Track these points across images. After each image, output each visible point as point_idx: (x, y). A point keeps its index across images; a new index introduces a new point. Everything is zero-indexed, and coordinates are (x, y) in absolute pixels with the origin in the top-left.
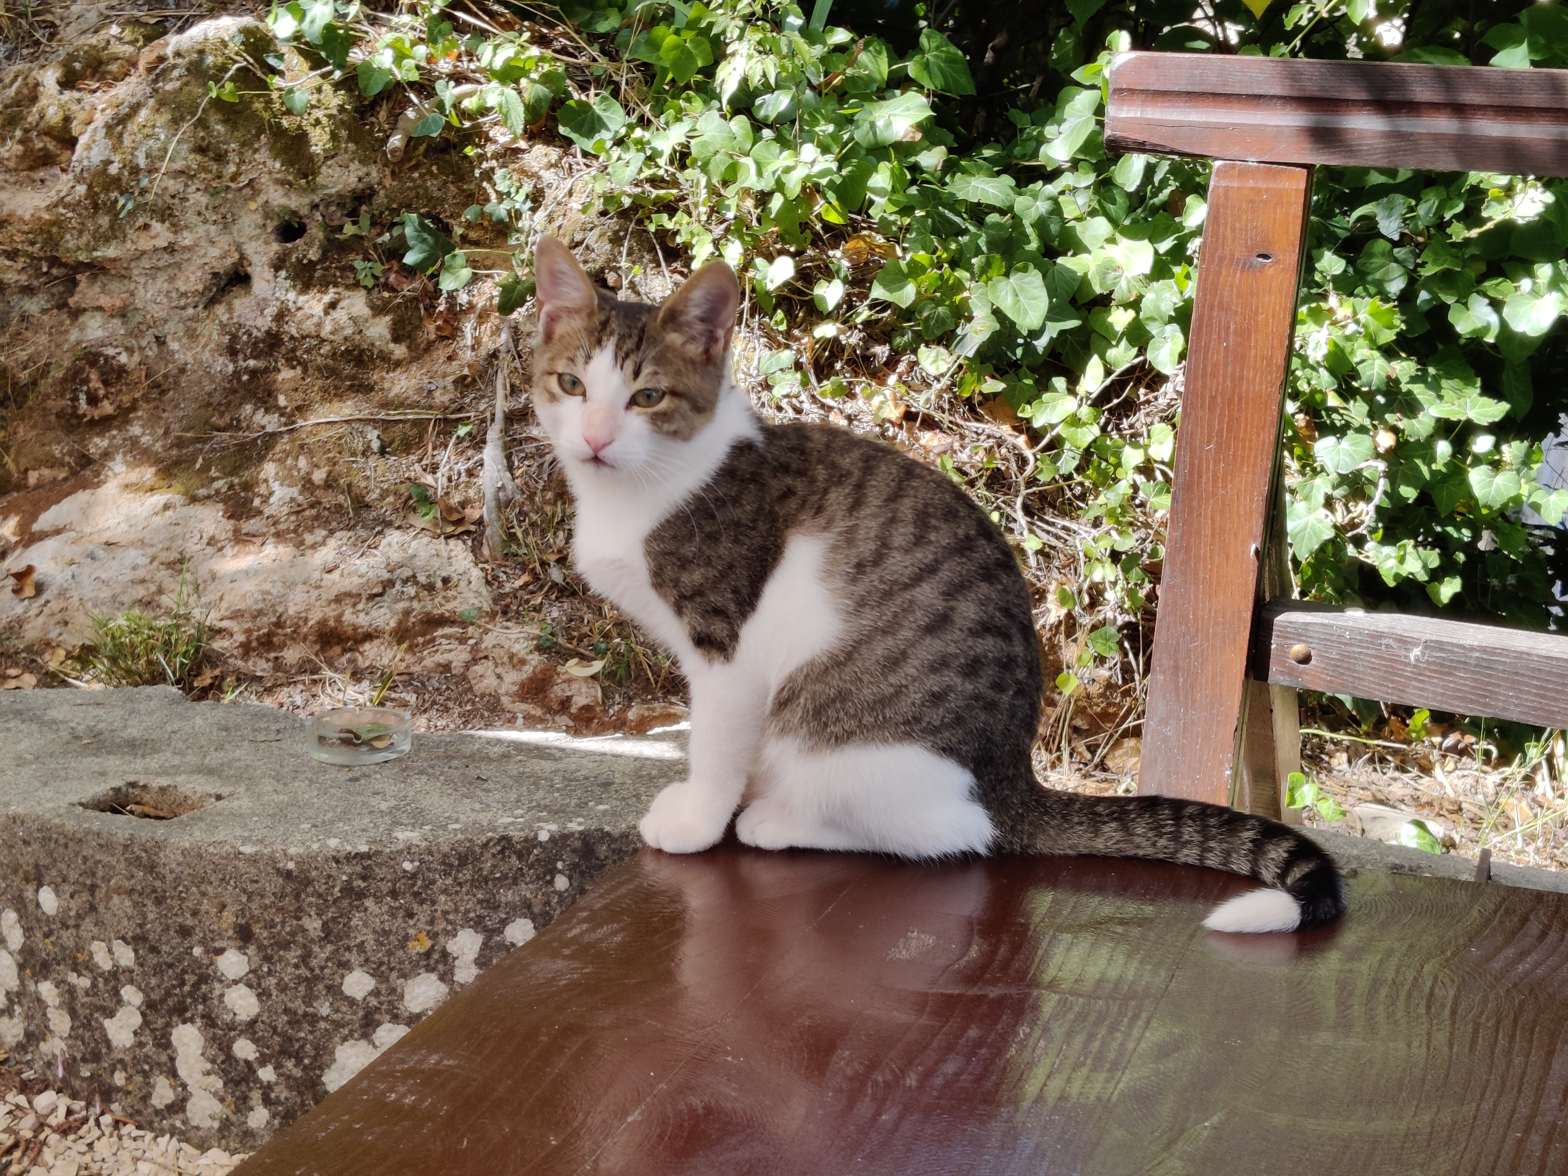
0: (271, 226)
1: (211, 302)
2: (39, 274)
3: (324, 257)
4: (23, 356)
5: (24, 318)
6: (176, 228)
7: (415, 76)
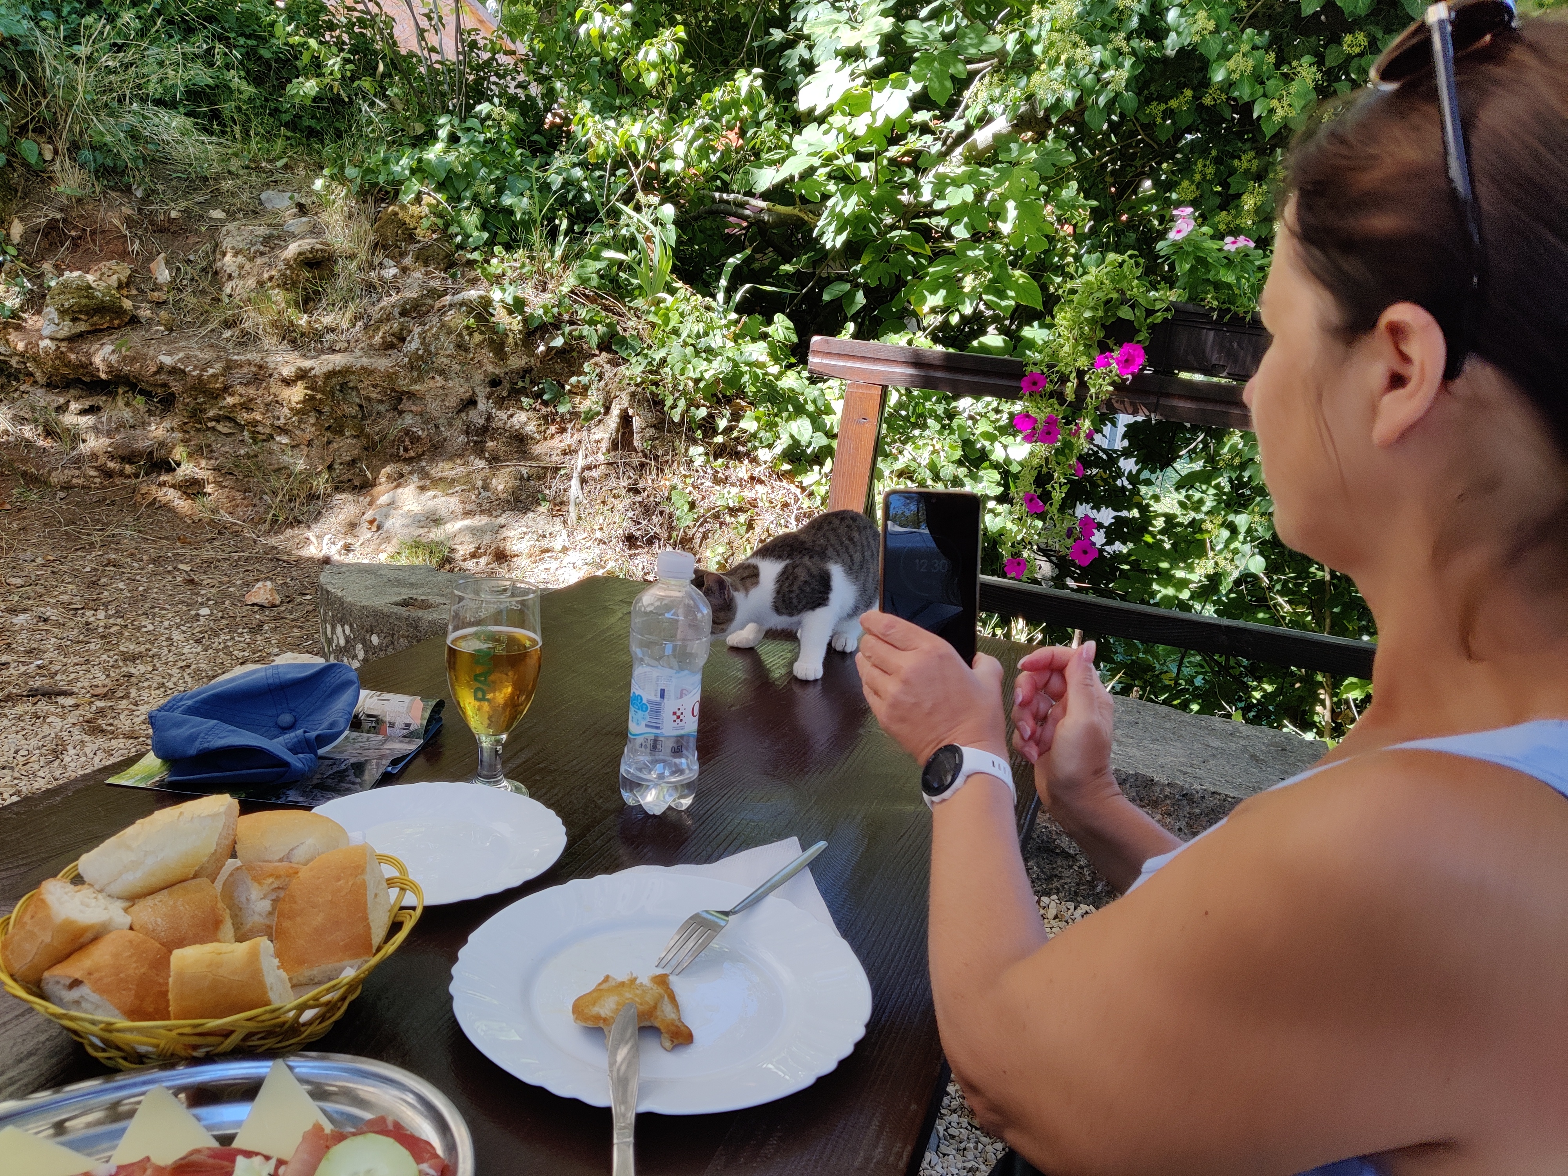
0: (487, 380)
1: (460, 411)
2: (386, 394)
3: (509, 395)
4: (377, 429)
5: (378, 413)
6: (446, 379)
7: (551, 321)
